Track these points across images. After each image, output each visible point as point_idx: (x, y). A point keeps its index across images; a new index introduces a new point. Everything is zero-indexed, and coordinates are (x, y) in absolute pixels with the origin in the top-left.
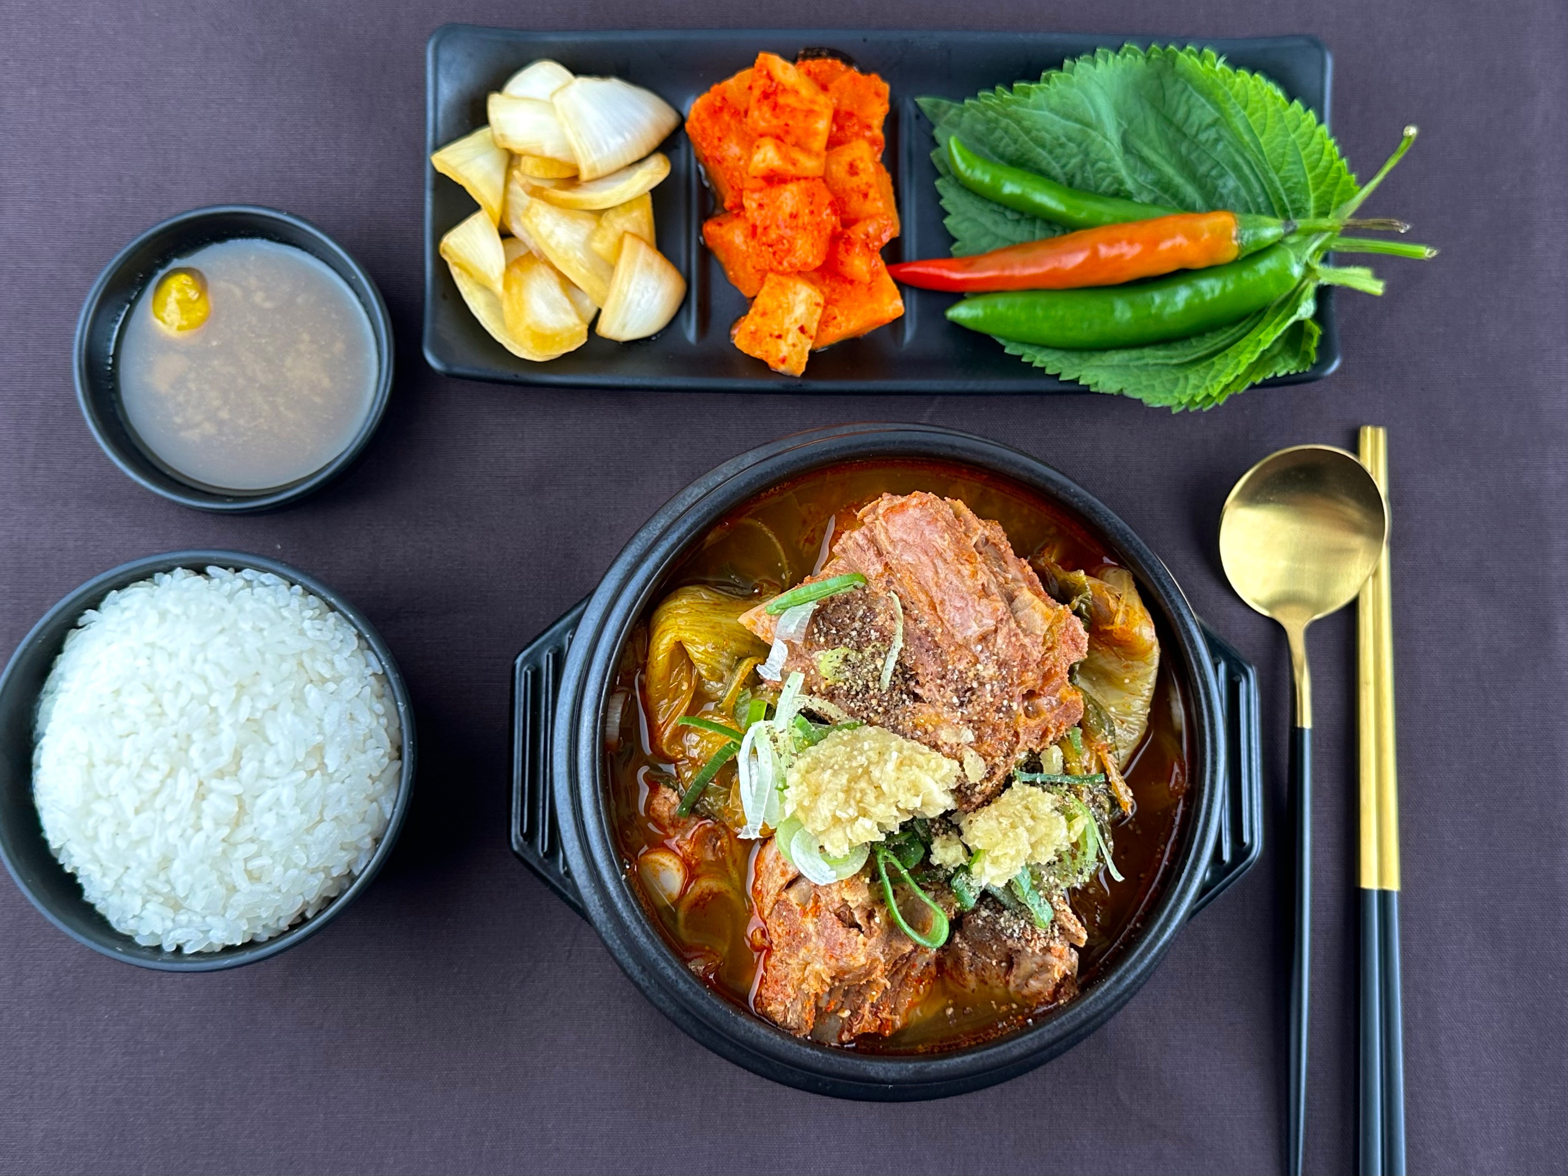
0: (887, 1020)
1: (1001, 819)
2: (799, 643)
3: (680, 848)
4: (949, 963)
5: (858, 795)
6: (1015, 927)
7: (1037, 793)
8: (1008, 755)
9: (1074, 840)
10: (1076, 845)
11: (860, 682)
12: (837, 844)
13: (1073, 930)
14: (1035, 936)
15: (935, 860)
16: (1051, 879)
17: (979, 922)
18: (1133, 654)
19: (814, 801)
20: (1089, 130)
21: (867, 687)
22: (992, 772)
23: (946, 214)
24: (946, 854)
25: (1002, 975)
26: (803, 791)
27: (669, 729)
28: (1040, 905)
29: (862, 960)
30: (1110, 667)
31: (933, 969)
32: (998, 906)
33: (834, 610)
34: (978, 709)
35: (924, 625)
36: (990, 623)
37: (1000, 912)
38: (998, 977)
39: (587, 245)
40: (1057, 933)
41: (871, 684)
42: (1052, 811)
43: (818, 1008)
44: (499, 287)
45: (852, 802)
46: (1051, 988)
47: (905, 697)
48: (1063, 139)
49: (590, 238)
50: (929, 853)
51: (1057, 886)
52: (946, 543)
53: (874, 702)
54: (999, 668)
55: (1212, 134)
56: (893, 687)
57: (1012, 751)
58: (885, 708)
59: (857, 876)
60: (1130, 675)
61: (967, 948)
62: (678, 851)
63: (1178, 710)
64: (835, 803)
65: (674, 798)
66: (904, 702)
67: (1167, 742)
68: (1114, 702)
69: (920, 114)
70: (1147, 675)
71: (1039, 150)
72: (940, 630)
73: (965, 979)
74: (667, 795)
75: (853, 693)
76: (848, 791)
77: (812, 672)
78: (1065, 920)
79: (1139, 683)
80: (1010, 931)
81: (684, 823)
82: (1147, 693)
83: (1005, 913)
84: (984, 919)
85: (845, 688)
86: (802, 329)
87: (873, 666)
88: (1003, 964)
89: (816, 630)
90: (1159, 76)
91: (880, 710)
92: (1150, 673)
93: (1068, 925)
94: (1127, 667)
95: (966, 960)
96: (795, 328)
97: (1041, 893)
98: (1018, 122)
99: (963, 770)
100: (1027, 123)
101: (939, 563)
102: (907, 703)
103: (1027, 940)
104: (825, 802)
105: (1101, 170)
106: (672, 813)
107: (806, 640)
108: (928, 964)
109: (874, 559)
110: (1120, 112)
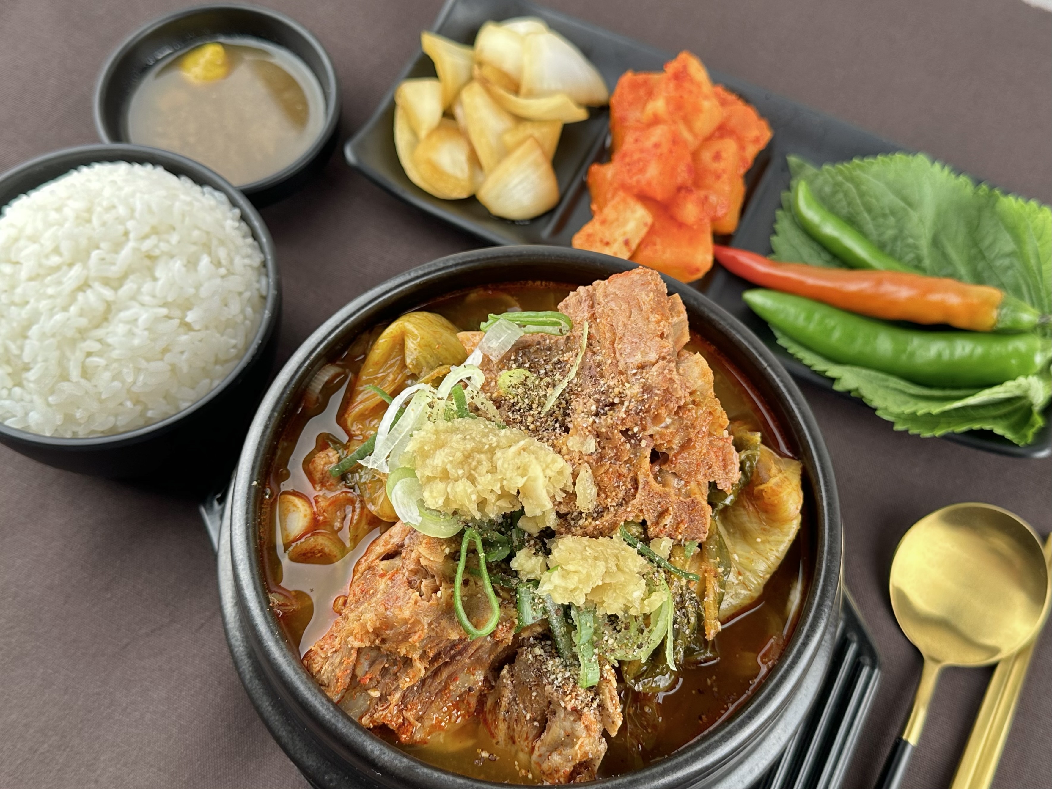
0: (410, 723)
1: (587, 548)
2: (495, 360)
3: (317, 502)
4: (490, 702)
5: (474, 463)
6: (560, 676)
7: (631, 553)
8: (621, 505)
9: (647, 611)
10: (647, 617)
11: (526, 401)
12: (435, 494)
13: (611, 710)
14: (574, 694)
15: (514, 565)
16: (611, 641)
17: (530, 656)
18: (774, 521)
19: (435, 450)
20: (909, 209)
21: (531, 408)
22: (600, 513)
23: (774, 232)
24: (527, 561)
25: (531, 738)
26: (430, 438)
27: (361, 407)
28: (590, 660)
29: (407, 614)
30: (749, 525)
31: (473, 702)
32: (554, 651)
33: (536, 351)
34: (610, 421)
35: (599, 358)
36: (653, 356)
37: (552, 657)
38: (527, 738)
39: (500, 136)
40: (595, 705)
41: (534, 406)
42: (638, 573)
43: (354, 676)
44: (423, 133)
45: (466, 467)
46: (568, 768)
47: (557, 425)
48: (887, 211)
49: (506, 131)
50: (511, 556)
51: (613, 650)
52: (648, 299)
53: (530, 419)
54: (643, 393)
55: (1006, 262)
56: (551, 414)
57: (627, 503)
58: (537, 427)
59: (440, 542)
60: (764, 538)
61: (510, 687)
62: (314, 504)
63: (795, 597)
64: (451, 459)
65: (334, 459)
66: (555, 429)
67: (774, 621)
68: (741, 552)
69: (785, 167)
70: (779, 543)
71: (866, 215)
72: (610, 361)
73: (496, 727)
74: (331, 454)
75: (517, 408)
76: (467, 457)
77: (493, 384)
78: (608, 695)
79: (768, 546)
80: (553, 677)
81: (332, 485)
82: (772, 559)
83: (557, 660)
84: (535, 657)
85: (512, 401)
86: (627, 243)
87: (544, 393)
88: (536, 723)
89: (513, 358)
90: (980, 209)
91: (532, 427)
92: (782, 542)
93: (609, 704)
94: (764, 530)
95: (504, 702)
96: (621, 240)
97: (596, 651)
98: (857, 185)
99: (574, 484)
100: (864, 188)
101: (635, 312)
102: (557, 430)
103: (564, 693)
104: (443, 454)
105: (908, 246)
106: (326, 468)
107: (501, 361)
108: (470, 689)
109: (586, 308)
110: (940, 215)
